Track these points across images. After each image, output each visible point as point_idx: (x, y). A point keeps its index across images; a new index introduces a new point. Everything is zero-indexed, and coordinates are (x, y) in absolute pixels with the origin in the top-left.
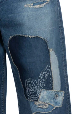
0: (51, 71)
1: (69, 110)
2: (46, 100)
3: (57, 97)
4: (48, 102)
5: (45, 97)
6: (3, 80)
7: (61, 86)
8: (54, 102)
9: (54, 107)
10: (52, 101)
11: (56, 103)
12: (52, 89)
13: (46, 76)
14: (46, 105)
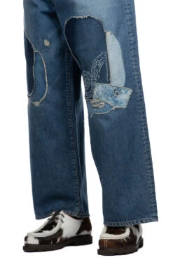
0: (108, 60)
1: (143, 116)
2: (101, 97)
3: (117, 94)
4: (103, 99)
5: (100, 93)
6: (67, 80)
7: (127, 78)
8: (113, 100)
9: (112, 107)
10: (110, 98)
11: (116, 102)
12: (109, 82)
13: (100, 65)
14: (102, 103)
